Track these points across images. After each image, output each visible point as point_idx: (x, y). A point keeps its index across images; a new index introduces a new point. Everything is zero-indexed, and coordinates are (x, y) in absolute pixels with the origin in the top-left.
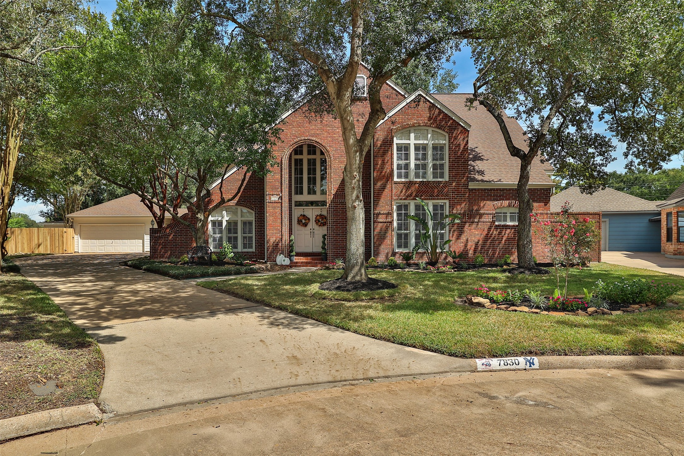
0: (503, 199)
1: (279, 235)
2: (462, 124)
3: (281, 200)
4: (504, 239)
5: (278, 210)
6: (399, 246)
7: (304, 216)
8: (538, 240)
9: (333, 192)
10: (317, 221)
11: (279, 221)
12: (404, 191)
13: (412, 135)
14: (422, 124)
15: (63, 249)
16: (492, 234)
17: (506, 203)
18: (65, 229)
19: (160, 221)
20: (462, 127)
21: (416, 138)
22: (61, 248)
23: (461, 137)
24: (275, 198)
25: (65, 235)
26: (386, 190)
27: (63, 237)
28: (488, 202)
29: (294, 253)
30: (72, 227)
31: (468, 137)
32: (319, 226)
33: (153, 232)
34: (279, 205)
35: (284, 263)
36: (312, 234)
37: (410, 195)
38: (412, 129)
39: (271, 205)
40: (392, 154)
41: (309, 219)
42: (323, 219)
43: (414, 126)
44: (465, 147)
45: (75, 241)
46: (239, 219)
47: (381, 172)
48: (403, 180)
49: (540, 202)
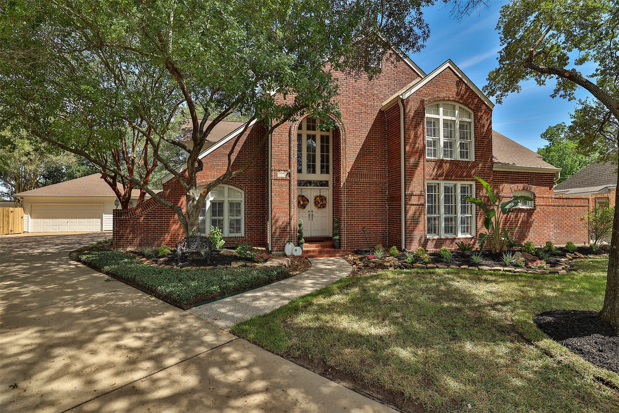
0: (518, 183)
1: (287, 219)
2: (486, 103)
3: (290, 176)
4: (520, 222)
5: (286, 189)
6: (429, 231)
7: (303, 196)
8: (545, 224)
9: (348, 170)
10: (316, 203)
11: (287, 202)
12: (436, 170)
13: (441, 110)
14: (451, 99)
15: (8, 229)
16: (510, 218)
17: (521, 186)
18: (11, 209)
19: (125, 201)
20: (486, 106)
21: (445, 114)
22: (5, 228)
23: (485, 117)
24: (282, 175)
25: (11, 215)
26: (419, 168)
27: (8, 217)
28: (506, 185)
29: (303, 240)
30: (22, 206)
31: (491, 116)
32: (320, 208)
33: (116, 214)
34: (287, 182)
35: (295, 254)
36: (311, 216)
37: (441, 175)
38: (441, 103)
39: (277, 182)
40: (423, 128)
41: (308, 200)
42: (322, 200)
43: (444, 100)
44: (489, 127)
45: (25, 220)
46: (226, 200)
47: (414, 148)
48: (433, 158)
49: (546, 186)
